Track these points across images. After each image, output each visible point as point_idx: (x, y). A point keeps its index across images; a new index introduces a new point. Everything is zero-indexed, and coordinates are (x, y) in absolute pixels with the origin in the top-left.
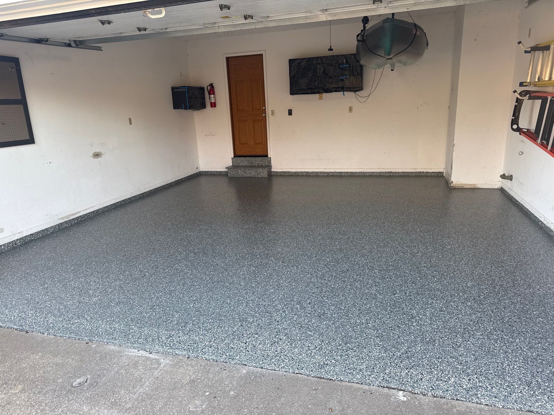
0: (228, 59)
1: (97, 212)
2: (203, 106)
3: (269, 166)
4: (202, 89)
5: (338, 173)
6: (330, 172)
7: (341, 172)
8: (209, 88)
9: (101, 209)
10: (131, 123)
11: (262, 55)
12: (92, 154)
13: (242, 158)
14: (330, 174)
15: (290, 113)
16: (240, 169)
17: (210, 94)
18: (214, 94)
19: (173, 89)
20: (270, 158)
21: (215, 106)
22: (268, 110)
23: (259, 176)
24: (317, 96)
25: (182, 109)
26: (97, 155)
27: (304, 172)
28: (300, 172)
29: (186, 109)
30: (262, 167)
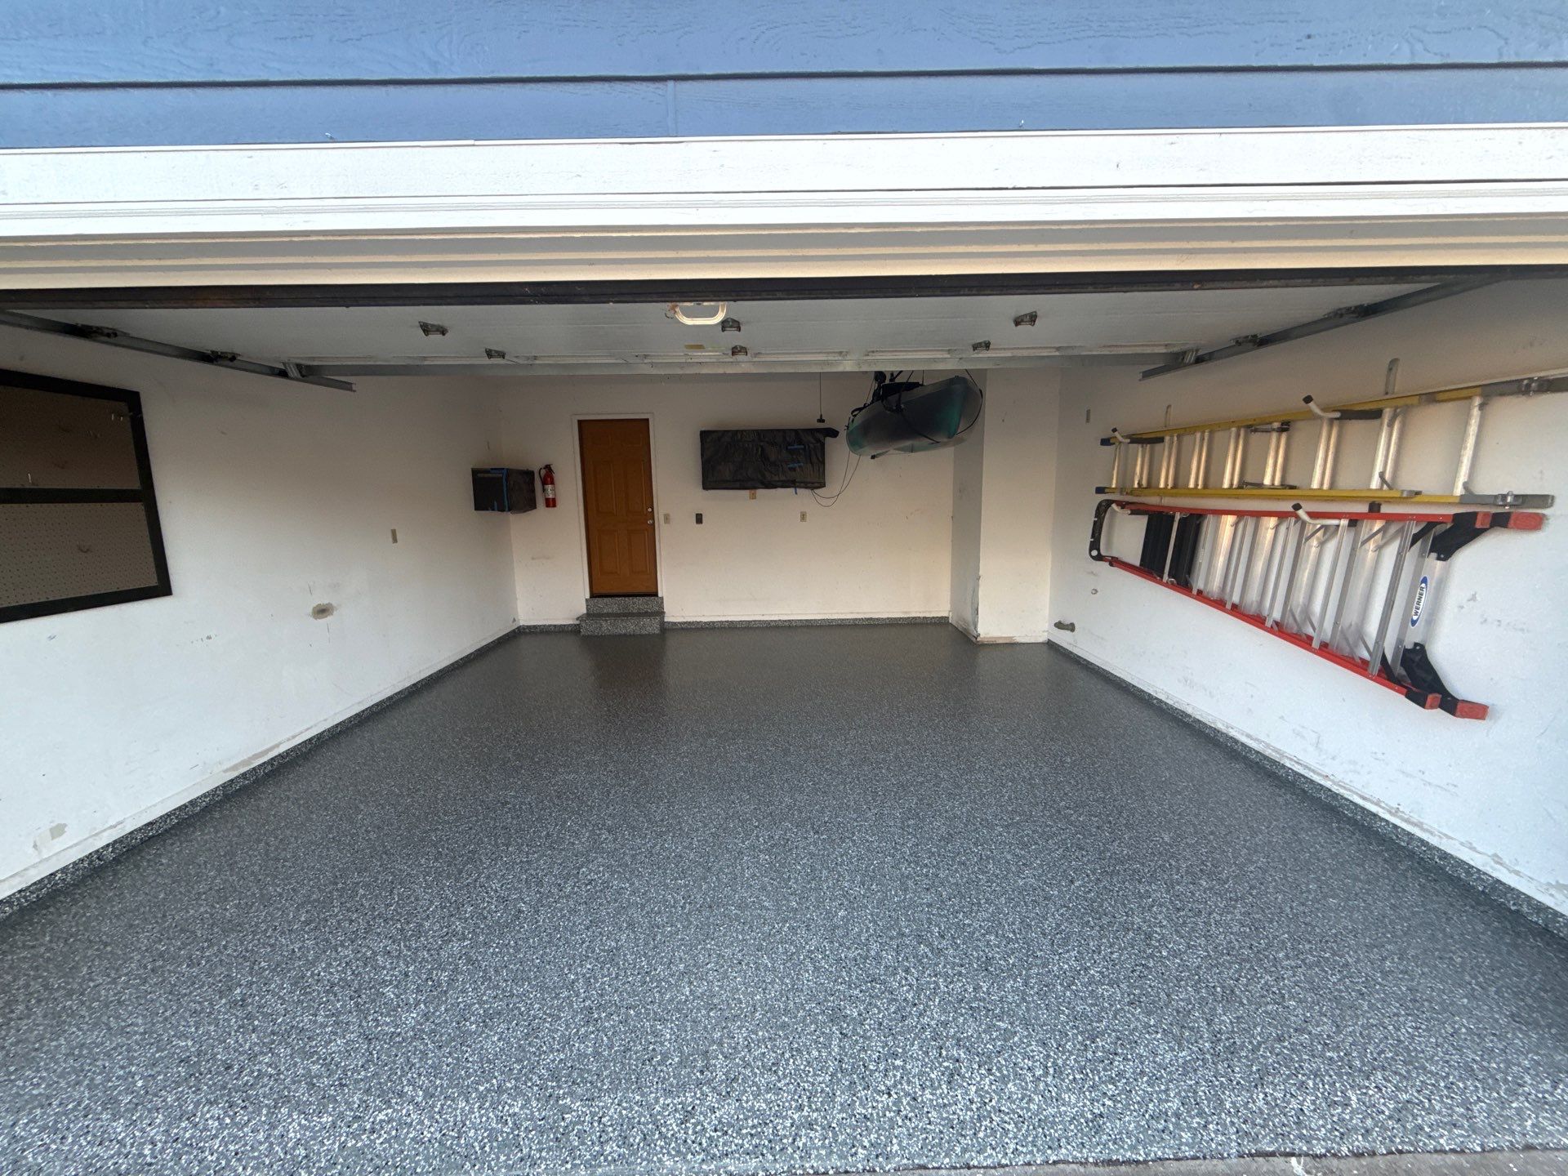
0: (580, 422)
1: (318, 739)
2: (531, 505)
3: (661, 613)
4: (529, 474)
5: (785, 621)
6: (771, 621)
8: (543, 472)
9: (329, 730)
10: (395, 540)
11: (647, 420)
12: (310, 610)
13: (606, 600)
14: (772, 624)
15: (699, 519)
16: (606, 621)
17: (544, 483)
18: (552, 483)
19: (475, 472)
20: (662, 598)
21: (554, 506)
22: (658, 512)
23: (644, 632)
24: (746, 493)
25: (493, 510)
26: (322, 611)
29: (502, 510)
30: (646, 614)
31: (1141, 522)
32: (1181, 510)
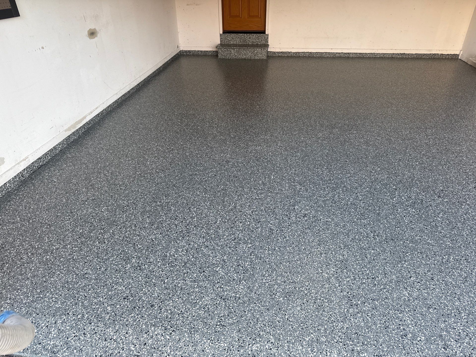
1: (102, 114)
6: (336, 53)
7: (348, 53)
9: (105, 110)
12: (87, 33)
13: (233, 35)
20: (268, 35)
23: (256, 58)
26: (92, 34)
27: (307, 52)
28: (302, 52)
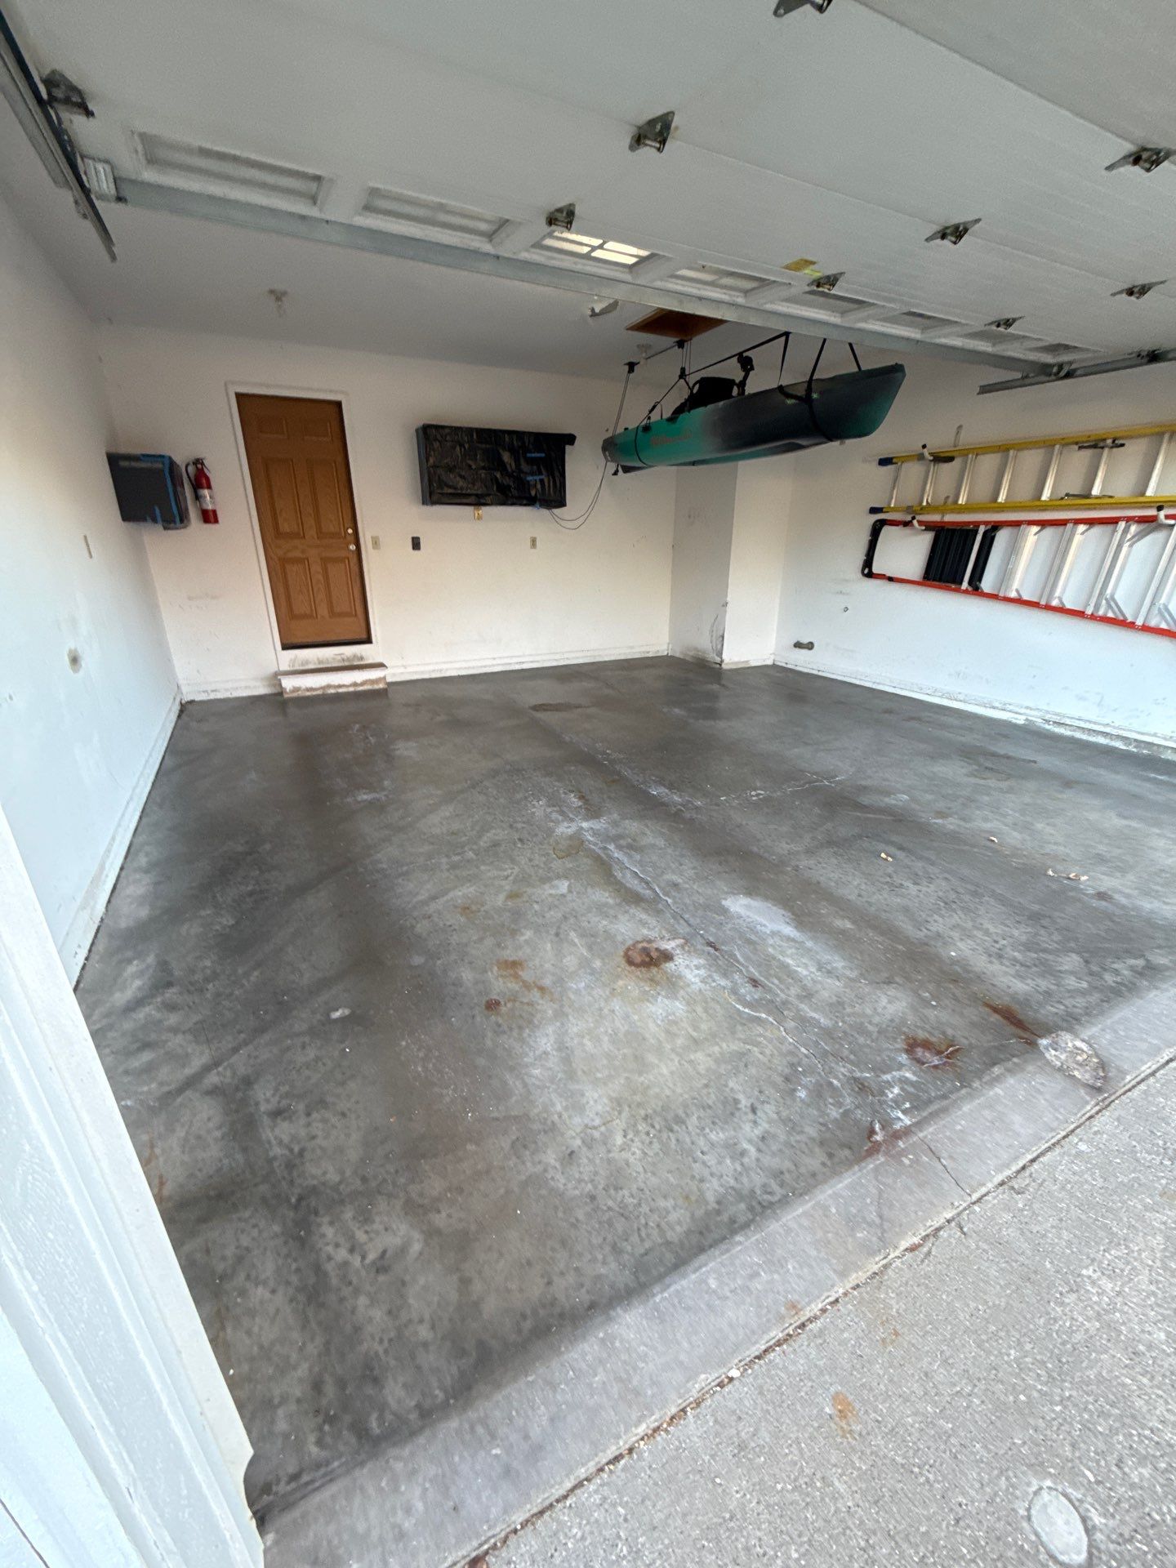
0: (239, 397)
8: (193, 469)
10: (91, 556)
11: (340, 402)
12: (68, 659)
13: (305, 651)
15: (416, 544)
16: (313, 677)
17: (196, 485)
18: (209, 487)
19: (109, 457)
21: (216, 521)
22: (364, 535)
24: (470, 511)
25: (155, 520)
26: (74, 661)
30: (364, 666)
31: (927, 538)
32: (986, 523)
